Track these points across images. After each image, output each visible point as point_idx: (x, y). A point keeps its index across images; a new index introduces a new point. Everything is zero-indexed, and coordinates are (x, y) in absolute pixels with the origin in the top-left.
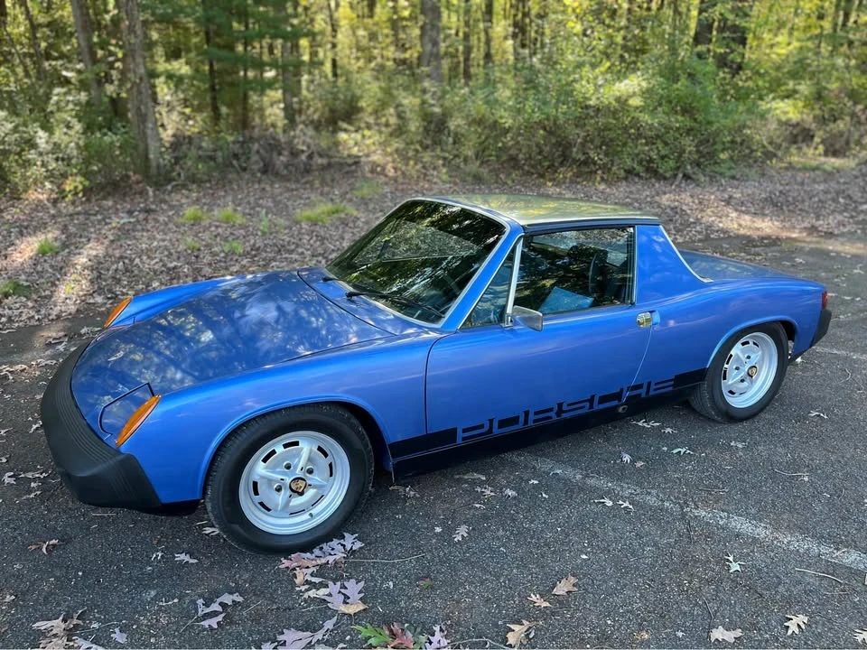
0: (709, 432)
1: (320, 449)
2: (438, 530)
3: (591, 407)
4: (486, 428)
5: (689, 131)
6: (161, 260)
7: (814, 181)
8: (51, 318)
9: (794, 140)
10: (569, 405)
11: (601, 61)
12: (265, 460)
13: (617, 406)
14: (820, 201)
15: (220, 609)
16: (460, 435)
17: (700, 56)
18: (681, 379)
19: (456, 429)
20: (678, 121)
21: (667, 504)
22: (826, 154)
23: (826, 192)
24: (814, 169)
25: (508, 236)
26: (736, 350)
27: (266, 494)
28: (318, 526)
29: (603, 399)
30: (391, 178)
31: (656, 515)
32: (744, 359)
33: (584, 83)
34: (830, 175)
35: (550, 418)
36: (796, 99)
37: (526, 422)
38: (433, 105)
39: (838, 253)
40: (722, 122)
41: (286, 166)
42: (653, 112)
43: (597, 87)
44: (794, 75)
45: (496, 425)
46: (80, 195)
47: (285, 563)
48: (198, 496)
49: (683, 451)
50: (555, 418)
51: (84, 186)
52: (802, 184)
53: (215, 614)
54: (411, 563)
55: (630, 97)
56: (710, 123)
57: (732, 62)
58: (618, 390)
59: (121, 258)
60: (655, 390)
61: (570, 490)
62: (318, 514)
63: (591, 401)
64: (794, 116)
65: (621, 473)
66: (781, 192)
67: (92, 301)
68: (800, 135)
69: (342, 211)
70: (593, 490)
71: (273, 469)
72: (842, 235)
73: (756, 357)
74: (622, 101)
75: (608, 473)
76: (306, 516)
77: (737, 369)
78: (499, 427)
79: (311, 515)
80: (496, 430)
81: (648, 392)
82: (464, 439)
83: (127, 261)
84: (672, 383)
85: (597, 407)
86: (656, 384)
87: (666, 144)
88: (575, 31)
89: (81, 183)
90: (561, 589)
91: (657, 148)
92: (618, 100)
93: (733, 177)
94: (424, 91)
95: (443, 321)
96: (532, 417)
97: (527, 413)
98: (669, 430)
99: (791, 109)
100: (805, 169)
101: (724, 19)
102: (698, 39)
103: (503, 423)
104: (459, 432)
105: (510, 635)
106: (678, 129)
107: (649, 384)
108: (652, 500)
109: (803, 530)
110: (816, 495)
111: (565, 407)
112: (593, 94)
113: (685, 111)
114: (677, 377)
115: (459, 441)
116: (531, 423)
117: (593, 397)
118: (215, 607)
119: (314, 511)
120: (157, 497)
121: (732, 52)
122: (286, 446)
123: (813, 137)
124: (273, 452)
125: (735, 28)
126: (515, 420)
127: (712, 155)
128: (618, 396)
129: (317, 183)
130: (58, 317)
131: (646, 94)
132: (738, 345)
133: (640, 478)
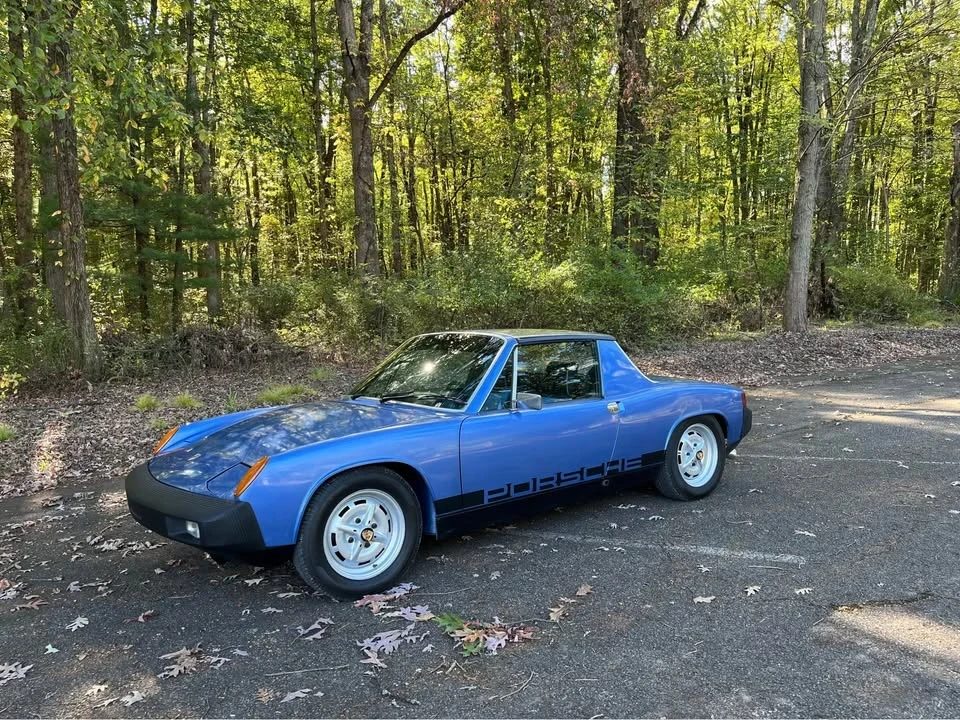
0: (675, 507)
1: (381, 507)
2: (476, 575)
3: (582, 478)
4: (505, 493)
5: (620, 309)
6: (130, 439)
7: (735, 348)
8: (34, 490)
9: (713, 317)
10: (565, 475)
11: (534, 252)
12: (341, 515)
13: (601, 480)
14: (743, 363)
15: (319, 627)
16: (487, 497)
17: (620, 246)
18: (647, 458)
19: (482, 492)
20: (611, 300)
21: (650, 546)
22: (743, 328)
23: (746, 356)
24: (734, 340)
25: (507, 346)
26: (685, 439)
27: (341, 546)
28: (382, 573)
29: (591, 472)
30: (341, 365)
31: (645, 552)
32: (692, 446)
33: (521, 270)
34: (747, 344)
35: (551, 485)
36: (710, 284)
37: (535, 489)
38: (375, 298)
39: (762, 398)
40: (646, 300)
41: (231, 358)
42: (585, 294)
43: (534, 274)
44: (708, 265)
45: (512, 490)
46: (15, 392)
47: (359, 603)
48: (293, 542)
49: (656, 517)
50: (556, 486)
51: (20, 382)
52: (725, 350)
53: (316, 631)
54: (462, 592)
55: (563, 281)
56: (637, 301)
57: (649, 249)
58: (600, 465)
59: (87, 438)
60: (629, 466)
61: (573, 546)
62: (381, 565)
63: (581, 472)
64: (711, 298)
65: (612, 534)
66: (707, 357)
67: (70, 475)
68: (718, 314)
69: (302, 392)
70: (592, 545)
71: (347, 522)
72: (764, 386)
73: (700, 446)
74: (558, 285)
75: (602, 535)
76: (371, 567)
77: (688, 454)
78: (516, 491)
79: (375, 566)
80: (513, 495)
81: (623, 468)
82: (489, 500)
83: (93, 441)
84: (640, 461)
85: (587, 478)
86: (629, 461)
87: (601, 321)
88: (507, 226)
89: (17, 379)
90: (583, 591)
91: (594, 325)
92: (553, 283)
93: (665, 348)
94: (365, 285)
95: (466, 408)
96: (539, 484)
97: (535, 480)
98: (643, 508)
99: (707, 292)
100: (726, 340)
101: (636, 215)
102: (615, 233)
103: (519, 488)
104: (486, 493)
105: (551, 614)
106: (610, 307)
107: (623, 460)
108: (638, 545)
109: (752, 548)
110: (759, 530)
111: (563, 478)
112: (530, 279)
113: (613, 293)
114: (643, 455)
115: (486, 502)
116: (538, 490)
117: (582, 469)
118: (316, 626)
119: (378, 563)
120: (263, 541)
121: (647, 240)
122: (356, 503)
123: (729, 315)
124: (347, 508)
125: (647, 221)
126: (525, 486)
127: (643, 329)
128: (600, 470)
129: (267, 371)
130: (41, 488)
131: (578, 277)
132: (685, 434)
133: (627, 535)
